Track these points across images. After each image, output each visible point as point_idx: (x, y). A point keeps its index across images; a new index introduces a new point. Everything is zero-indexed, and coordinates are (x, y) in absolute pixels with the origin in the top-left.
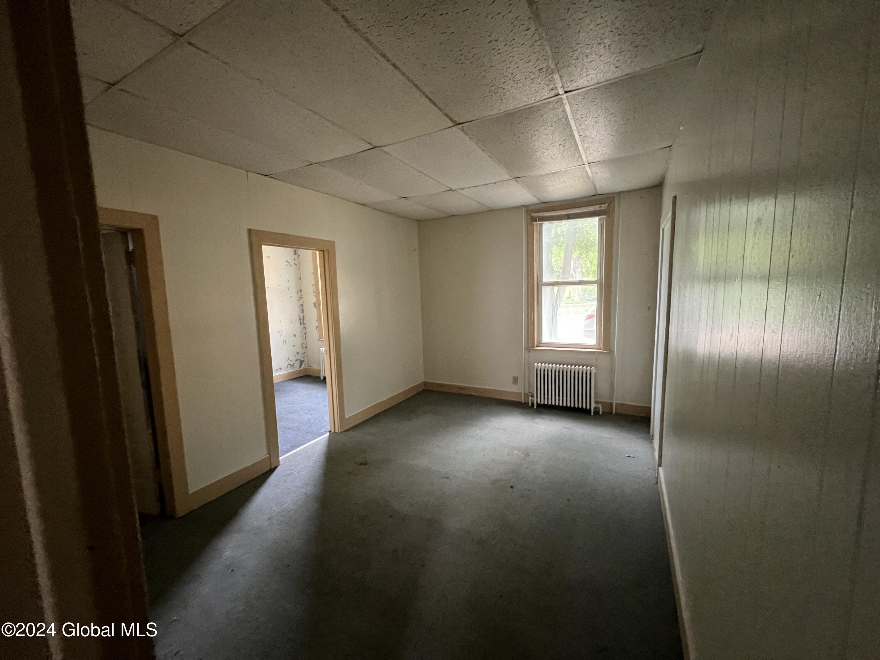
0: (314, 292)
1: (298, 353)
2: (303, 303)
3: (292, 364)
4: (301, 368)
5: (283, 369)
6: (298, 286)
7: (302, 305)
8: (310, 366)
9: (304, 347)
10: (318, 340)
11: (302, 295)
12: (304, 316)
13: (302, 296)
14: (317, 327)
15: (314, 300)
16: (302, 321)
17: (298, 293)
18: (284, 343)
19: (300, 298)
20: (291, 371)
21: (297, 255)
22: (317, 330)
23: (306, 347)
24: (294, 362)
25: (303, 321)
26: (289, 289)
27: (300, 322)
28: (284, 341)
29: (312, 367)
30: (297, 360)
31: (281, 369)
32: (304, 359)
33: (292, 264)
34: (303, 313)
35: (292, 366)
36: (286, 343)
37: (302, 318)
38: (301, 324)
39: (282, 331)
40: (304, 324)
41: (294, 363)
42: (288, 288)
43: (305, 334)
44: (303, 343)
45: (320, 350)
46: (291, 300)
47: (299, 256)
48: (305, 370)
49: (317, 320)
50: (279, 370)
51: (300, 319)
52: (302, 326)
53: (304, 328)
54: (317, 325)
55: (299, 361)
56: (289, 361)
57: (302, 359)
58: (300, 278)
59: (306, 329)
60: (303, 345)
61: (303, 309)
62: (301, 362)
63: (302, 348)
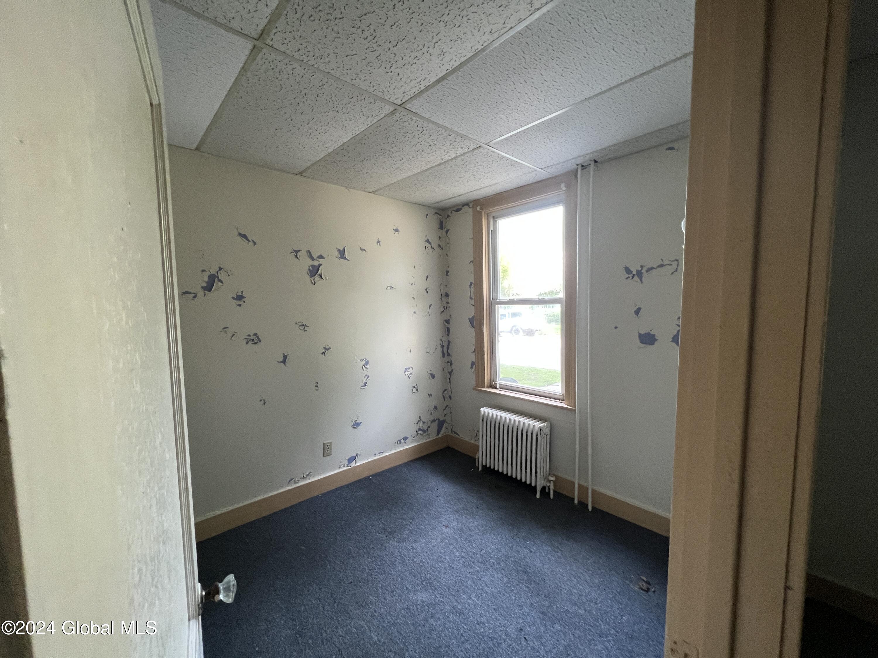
0: (471, 298)
1: (435, 407)
2: (449, 318)
3: (425, 429)
4: (440, 436)
5: (410, 438)
6: (442, 288)
7: (447, 321)
8: (455, 433)
9: (447, 396)
10: (474, 389)
11: (448, 303)
12: (449, 342)
13: (449, 305)
14: (473, 364)
15: (471, 312)
16: (445, 349)
17: (441, 299)
18: (415, 390)
19: (445, 308)
20: (424, 441)
21: (444, 230)
22: (473, 371)
23: (450, 397)
24: (429, 424)
25: (448, 349)
26: (427, 292)
27: (443, 352)
28: (414, 387)
29: (458, 435)
30: (434, 421)
31: (406, 438)
32: (445, 418)
33: (435, 245)
34: (448, 335)
35: (424, 431)
36: (417, 390)
37: (445, 344)
38: (444, 356)
39: (411, 369)
40: (449, 355)
41: (429, 427)
42: (426, 289)
43: (450, 373)
44: (445, 390)
45: (480, 411)
46: (430, 313)
47: (447, 232)
48: (446, 437)
49: (474, 352)
50: (403, 441)
51: (443, 346)
52: (446, 359)
53: (448, 362)
54: (474, 360)
55: (437, 422)
56: (421, 424)
57: (441, 419)
58: (447, 272)
59: (451, 364)
60: (446, 392)
61: (448, 329)
62: (441, 424)
63: (443, 399)
